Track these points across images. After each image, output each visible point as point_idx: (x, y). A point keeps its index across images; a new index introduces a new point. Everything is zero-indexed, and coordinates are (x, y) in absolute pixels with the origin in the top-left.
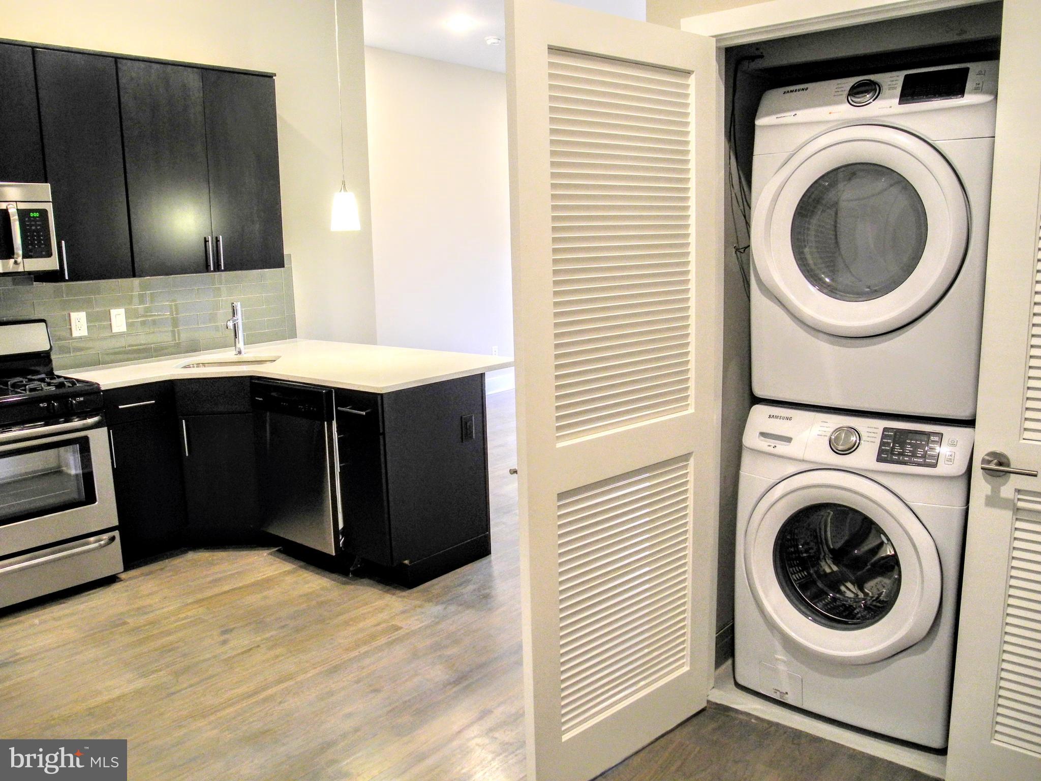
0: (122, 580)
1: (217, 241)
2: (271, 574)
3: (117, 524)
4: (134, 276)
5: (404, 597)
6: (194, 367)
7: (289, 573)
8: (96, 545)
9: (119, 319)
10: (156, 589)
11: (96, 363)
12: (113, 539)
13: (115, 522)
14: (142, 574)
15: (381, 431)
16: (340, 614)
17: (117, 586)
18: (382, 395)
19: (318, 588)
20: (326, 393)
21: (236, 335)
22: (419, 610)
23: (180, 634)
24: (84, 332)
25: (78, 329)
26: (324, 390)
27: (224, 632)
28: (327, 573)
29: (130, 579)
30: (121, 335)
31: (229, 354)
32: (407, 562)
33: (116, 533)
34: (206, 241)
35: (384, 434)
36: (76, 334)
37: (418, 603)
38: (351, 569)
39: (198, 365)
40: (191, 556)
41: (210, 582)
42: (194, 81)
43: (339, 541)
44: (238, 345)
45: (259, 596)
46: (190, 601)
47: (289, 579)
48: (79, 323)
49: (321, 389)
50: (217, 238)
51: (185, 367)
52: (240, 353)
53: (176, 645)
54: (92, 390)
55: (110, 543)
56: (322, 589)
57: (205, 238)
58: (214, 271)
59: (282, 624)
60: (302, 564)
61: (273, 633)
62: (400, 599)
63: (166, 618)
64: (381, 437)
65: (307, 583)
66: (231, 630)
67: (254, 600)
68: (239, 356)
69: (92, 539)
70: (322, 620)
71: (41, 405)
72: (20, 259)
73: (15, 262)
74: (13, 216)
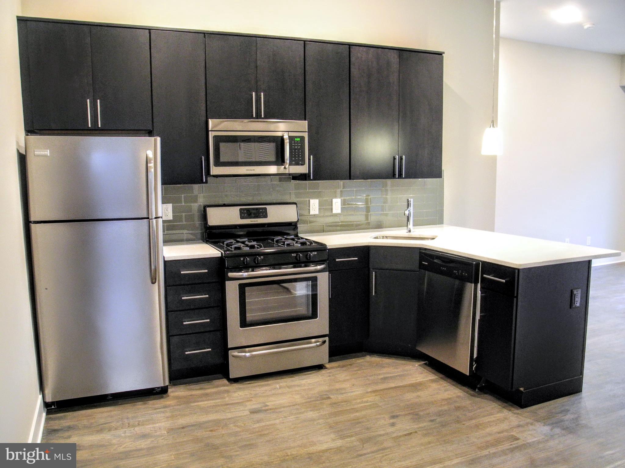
0: (327, 368)
1: (401, 159)
2: (422, 380)
3: (328, 333)
4: (350, 179)
5: (518, 414)
6: (380, 238)
7: (433, 381)
8: (315, 344)
9: (337, 205)
10: (348, 378)
11: (322, 230)
12: (324, 342)
13: (327, 332)
14: (339, 366)
15: (515, 295)
16: (471, 419)
17: (323, 371)
18: (519, 270)
19: (454, 396)
20: (476, 264)
21: (408, 220)
22: (531, 427)
23: (363, 413)
24: (317, 212)
25: (313, 210)
26: (474, 262)
27: (393, 417)
28: (459, 386)
29: (332, 368)
30: (336, 215)
31: (402, 232)
32: (522, 389)
33: (327, 339)
34: (394, 159)
35: (517, 297)
36: (312, 212)
37: (529, 420)
38: (478, 386)
39: (383, 237)
40: (368, 358)
41: (382, 379)
42: (394, 58)
43: (473, 366)
44: (409, 227)
45: (415, 394)
46: (369, 390)
47: (434, 386)
48: (314, 205)
49: (473, 261)
50: (401, 157)
51: (375, 238)
52: (410, 231)
53: (360, 420)
54: (322, 248)
55: (322, 345)
56: (459, 397)
57: (394, 157)
58: (398, 178)
59: (432, 418)
60: (441, 376)
61: (425, 424)
62: (516, 415)
63: (355, 399)
64: (515, 299)
65: (446, 390)
66: (397, 416)
67: (410, 396)
68: (409, 233)
69: (313, 340)
70: (458, 421)
71: (293, 255)
72: (287, 166)
73: (285, 168)
74: (286, 140)
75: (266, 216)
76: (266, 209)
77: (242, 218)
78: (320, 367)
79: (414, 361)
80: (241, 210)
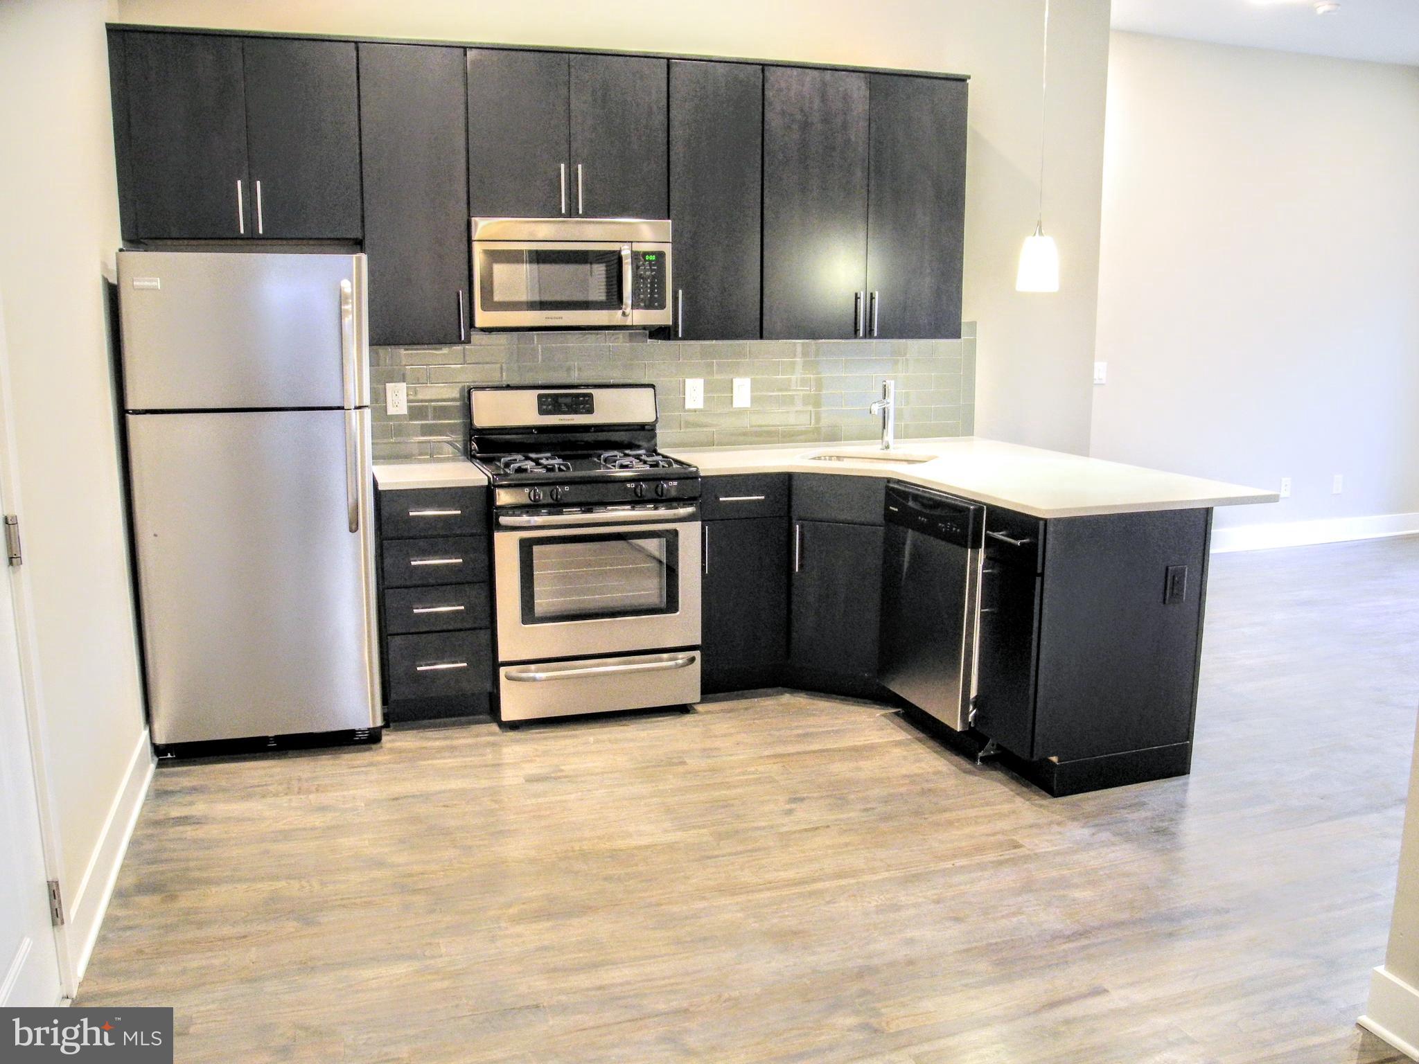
0: (697, 713)
1: (872, 298)
2: (877, 741)
4: (761, 337)
5: (1041, 806)
6: (825, 459)
7: (898, 744)
8: (672, 663)
9: (742, 391)
10: (732, 730)
11: (709, 443)
13: (698, 642)
14: (722, 711)
15: (1039, 571)
16: (945, 810)
17: (687, 718)
18: (1046, 521)
19: (930, 770)
20: (975, 510)
21: (884, 425)
22: (1055, 828)
23: (739, 791)
24: (699, 405)
25: (693, 400)
26: (972, 505)
27: (794, 800)
28: (948, 754)
29: (708, 712)
30: (741, 412)
31: (874, 448)
32: (1054, 759)
33: (697, 654)
34: (857, 298)
35: (1042, 575)
36: (689, 405)
37: (1057, 817)
38: (980, 754)
39: (831, 458)
40: (787, 698)
41: (798, 736)
42: (858, 89)
43: (968, 713)
44: (886, 438)
45: (852, 765)
46: (766, 753)
47: (897, 752)
48: (695, 392)
49: (968, 504)
50: (871, 294)
51: (814, 459)
52: (887, 447)
53: (732, 802)
54: (688, 476)
55: (688, 665)
56: (937, 773)
57: (856, 294)
58: (865, 337)
59: (869, 806)
60: (921, 735)
61: (852, 814)
62: (1035, 808)
63: (732, 768)
64: (1038, 580)
65: (918, 761)
66: (802, 800)
67: (841, 768)
68: (885, 451)
69: (665, 656)
70: (917, 813)
71: (628, 485)
72: (628, 310)
73: (624, 314)
74: (626, 259)
75: (590, 411)
76: (590, 396)
77: (542, 412)
78: (683, 709)
79: (878, 707)
80: (540, 397)
